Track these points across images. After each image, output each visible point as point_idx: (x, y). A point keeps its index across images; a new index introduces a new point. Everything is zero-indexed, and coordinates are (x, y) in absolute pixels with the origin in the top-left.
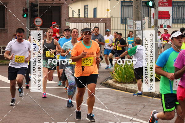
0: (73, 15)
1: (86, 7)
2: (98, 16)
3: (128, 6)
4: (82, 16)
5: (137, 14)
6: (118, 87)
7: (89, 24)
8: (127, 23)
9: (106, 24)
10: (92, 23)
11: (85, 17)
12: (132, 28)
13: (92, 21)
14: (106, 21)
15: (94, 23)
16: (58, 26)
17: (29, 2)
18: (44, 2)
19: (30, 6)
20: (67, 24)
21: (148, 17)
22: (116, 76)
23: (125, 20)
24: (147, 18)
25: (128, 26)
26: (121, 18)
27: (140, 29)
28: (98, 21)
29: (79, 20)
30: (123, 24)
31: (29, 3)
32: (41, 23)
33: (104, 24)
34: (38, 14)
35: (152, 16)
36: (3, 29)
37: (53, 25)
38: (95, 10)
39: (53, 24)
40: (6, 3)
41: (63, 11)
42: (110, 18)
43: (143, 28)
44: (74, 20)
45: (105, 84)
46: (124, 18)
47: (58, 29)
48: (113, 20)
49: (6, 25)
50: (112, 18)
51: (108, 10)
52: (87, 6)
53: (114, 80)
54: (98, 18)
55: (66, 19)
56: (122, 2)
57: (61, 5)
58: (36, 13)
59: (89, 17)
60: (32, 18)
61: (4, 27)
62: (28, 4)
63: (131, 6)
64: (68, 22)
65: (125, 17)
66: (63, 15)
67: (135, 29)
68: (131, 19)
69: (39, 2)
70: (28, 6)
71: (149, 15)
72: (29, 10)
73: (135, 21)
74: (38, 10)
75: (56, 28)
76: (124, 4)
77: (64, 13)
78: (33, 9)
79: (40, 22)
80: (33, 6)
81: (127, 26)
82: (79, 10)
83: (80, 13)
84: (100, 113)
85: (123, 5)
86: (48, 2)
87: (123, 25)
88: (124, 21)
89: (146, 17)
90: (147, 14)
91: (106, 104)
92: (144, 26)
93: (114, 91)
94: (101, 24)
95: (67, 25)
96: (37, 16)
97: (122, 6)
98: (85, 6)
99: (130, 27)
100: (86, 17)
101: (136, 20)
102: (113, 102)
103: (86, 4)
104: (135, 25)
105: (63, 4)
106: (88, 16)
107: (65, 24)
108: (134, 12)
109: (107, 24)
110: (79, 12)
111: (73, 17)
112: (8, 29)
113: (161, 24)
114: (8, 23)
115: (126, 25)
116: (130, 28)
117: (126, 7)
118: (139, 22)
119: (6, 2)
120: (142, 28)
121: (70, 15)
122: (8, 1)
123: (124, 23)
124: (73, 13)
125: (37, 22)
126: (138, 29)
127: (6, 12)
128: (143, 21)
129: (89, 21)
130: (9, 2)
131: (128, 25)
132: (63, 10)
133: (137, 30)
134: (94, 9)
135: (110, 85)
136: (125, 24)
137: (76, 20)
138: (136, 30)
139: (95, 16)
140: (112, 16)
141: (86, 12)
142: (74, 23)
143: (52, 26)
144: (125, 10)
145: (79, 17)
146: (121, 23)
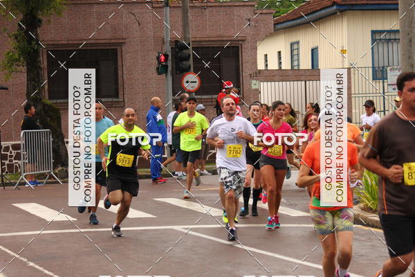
0: (267, 66)
1: (294, 47)
2: (322, 65)
3: (388, 41)
4: (286, 65)
5: (409, 58)
6: (371, 220)
7: (303, 82)
8: (387, 79)
10: (309, 80)
11: (292, 69)
13: (310, 76)
15: (312, 80)
17: (169, 39)
18: (201, 39)
19: (172, 48)
20: (254, 84)
22: (367, 198)
23: (382, 71)
25: (388, 85)
26: (373, 68)
29: (280, 75)
30: (378, 81)
31: (171, 42)
32: (196, 85)
34: (190, 66)
36: (114, 100)
37: (226, 89)
38: (314, 52)
39: (226, 87)
40: (122, 43)
41: (245, 56)
42: (349, 69)
44: (269, 76)
46: (379, 67)
49: (121, 92)
50: (352, 69)
51: (343, 51)
52: (298, 43)
53: (362, 205)
55: (250, 75)
56: (374, 32)
57: (241, 43)
58: (184, 62)
59: (302, 67)
60: (176, 73)
61: (117, 96)
62: (168, 44)
63: (395, 40)
64: (256, 80)
65: (381, 65)
66: (244, 65)
68: (396, 69)
69: (191, 40)
70: (168, 49)
72: (170, 58)
74: (190, 55)
76: (378, 37)
77: (248, 62)
78: (179, 55)
79: (196, 82)
80: (178, 47)
81: (386, 84)
82: (279, 53)
83: (282, 60)
85: (376, 40)
86: (212, 39)
87: (378, 84)
88: (379, 75)
93: (363, 230)
95: (254, 87)
96: (187, 70)
97: (373, 40)
98: (292, 45)
99: (394, 87)
100: (296, 68)
103: (294, 40)
105: (244, 41)
106: (298, 65)
107: (250, 85)
108: (403, 55)
110: (280, 58)
111: (267, 70)
112: (126, 100)
114: (126, 86)
115: (383, 82)
116: (394, 89)
117: (383, 43)
119: (120, 41)
121: (261, 66)
122: (126, 39)
123: (379, 79)
124: (266, 61)
125: (187, 82)
127: (119, 63)
129: (302, 78)
130: (128, 40)
131: (389, 83)
132: (243, 54)
134: (312, 50)
136: (381, 81)
137: (274, 76)
139: (315, 66)
141: (296, 57)
142: (269, 83)
143: (224, 90)
144: (381, 49)
145: (280, 68)
146: (373, 79)
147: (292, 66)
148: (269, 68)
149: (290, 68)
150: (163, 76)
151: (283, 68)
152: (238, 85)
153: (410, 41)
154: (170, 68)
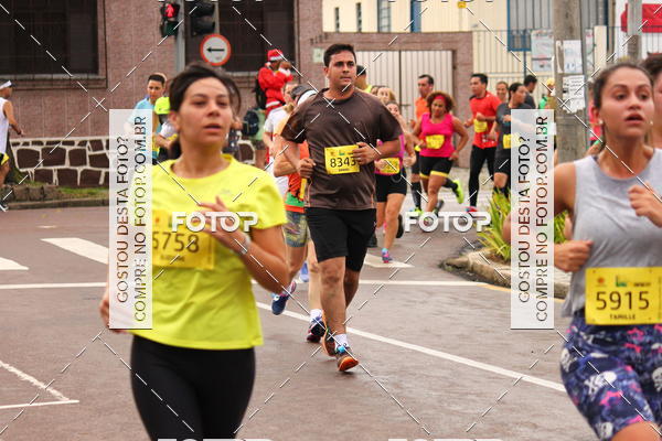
0: (338, 26)
2: (428, 24)
4: (369, 26)
5: (567, 16)
7: (397, 53)
8: (530, 50)
9: (454, 53)
10: (406, 50)
11: (379, 32)
12: (549, 66)
13: (407, 42)
14: (457, 42)
15: (411, 50)
16: (286, 63)
20: (317, 55)
21: (605, 27)
22: (494, 239)
23: (524, 37)
24: (600, 31)
25: (533, 59)
26: (509, 31)
27: (580, 70)
28: (428, 42)
29: (359, 42)
30: (515, 53)
32: (224, 56)
33: (450, 53)
34: (214, 24)
35: (618, 23)
36: (91, 77)
37: (272, 62)
38: (414, 4)
39: (272, 59)
41: (304, 10)
42: (471, 32)
43: (588, 65)
45: (454, 266)
46: (518, 31)
47: (287, 73)
48: (479, 41)
49: (101, 64)
50: (475, 34)
51: (461, 5)
53: (487, 251)
54: (427, 34)
55: (312, 40)
58: (206, 18)
59: (394, 29)
60: (192, 36)
61: (95, 71)
64: (321, 48)
65: (522, 27)
66: (301, 23)
67: (560, 71)
68: (546, 34)
71: (607, 21)
72: (182, 10)
73: (558, 43)
74: (214, 7)
75: (281, 70)
77: (308, 19)
78: (198, 4)
79: (222, 50)
81: (528, 59)
83: (363, 18)
84: (443, 368)
88: (518, 43)
89: (596, 28)
90: (601, 16)
91: (462, 337)
92: (589, 58)
93: (489, 290)
94: (438, 52)
95: (317, 60)
96: (209, 31)
99: (541, 63)
100: (385, 30)
101: (562, 39)
102: (488, 332)
104: (561, 54)
106: (389, 26)
107: (311, 55)
108: (557, 11)
109: (459, 55)
110: (359, 14)
111: (338, 32)
112: (110, 77)
113: (650, 51)
114: (110, 55)
115: (525, 55)
116: (542, 66)
118: (572, 47)
120: (584, 65)
121: (328, 26)
123: (518, 50)
124: (338, 18)
125: (210, 50)
126: (572, 69)
127: (100, 18)
128: (589, 41)
129: (396, 46)
131: (534, 56)
132: (301, 6)
133: (568, 75)
134: (412, 2)
135: (472, 271)
136: (521, 53)
138: (563, 75)
139: (416, 26)
140: (476, 26)
141: (384, 13)
143: (269, 64)
144: (522, 1)
145: (360, 29)
146: (509, 50)
147: (379, 28)
148: (342, 29)
149: (376, 30)
150: (171, 40)
151: (363, 30)
152: (291, 55)
154: (181, 27)
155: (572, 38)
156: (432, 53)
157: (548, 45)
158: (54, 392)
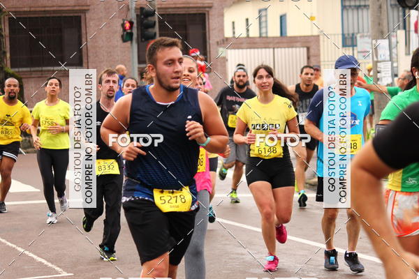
0: (234, 33)
1: (262, 14)
2: (291, 32)
3: (358, 7)
4: (254, 32)
5: (379, 24)
7: (272, 50)
8: (356, 46)
9: (308, 49)
10: (278, 48)
11: (260, 37)
12: (369, 56)
13: (278, 43)
14: (309, 42)
15: (281, 48)
16: (201, 57)
17: (134, 6)
18: (168, 6)
19: (137, 15)
20: (222, 51)
21: (404, 31)
23: (352, 38)
24: (401, 33)
25: (358, 52)
26: (343, 35)
27: (388, 58)
28: (291, 42)
29: (249, 43)
30: (347, 48)
31: (136, 9)
33: (305, 49)
34: (155, 33)
35: (412, 28)
38: (282, 19)
39: (193, 55)
40: (85, 10)
41: (212, 23)
42: (318, 36)
43: (394, 55)
44: (237, 43)
46: (348, 34)
48: (324, 41)
49: (85, 60)
50: (321, 37)
51: (312, 18)
52: (266, 9)
54: (291, 37)
55: (218, 43)
57: (207, 9)
58: (150, 30)
59: (270, 35)
60: (142, 41)
61: (81, 64)
62: (133, 11)
63: (365, 6)
64: (223, 47)
65: (351, 32)
66: (211, 32)
67: (375, 59)
68: (366, 36)
69: (157, 6)
70: (133, 16)
71: (405, 26)
72: (135, 25)
73: (374, 42)
74: (155, 22)
75: (199, 62)
76: (347, 3)
77: (215, 29)
78: (145, 21)
80: (143, 14)
81: (355, 51)
82: (247, 20)
83: (250, 28)
85: (345, 7)
86: (178, 6)
87: (347, 51)
88: (349, 42)
89: (399, 32)
90: (401, 24)
92: (394, 51)
94: (298, 49)
95: (221, 55)
96: (152, 37)
98: (260, 11)
99: (364, 54)
100: (264, 35)
101: (377, 39)
103: (262, 7)
104: (376, 49)
105: (210, 7)
106: (267, 33)
107: (217, 52)
108: (373, 21)
109: (311, 50)
110: (247, 25)
111: (234, 37)
112: (90, 68)
114: (90, 54)
115: (353, 50)
116: (364, 57)
117: (353, 10)
118: (384, 43)
119: (85, 8)
120: (391, 55)
121: (228, 33)
122: (89, 6)
123: (349, 46)
124: (234, 28)
126: (383, 58)
127: (83, 31)
128: (394, 40)
129: (271, 45)
130: (90, 8)
131: (359, 50)
132: (210, 21)
133: (380, 62)
134: (281, 17)
136: (351, 48)
137: (241, 43)
138: (377, 62)
139: (283, 32)
140: (322, 32)
141: (263, 25)
142: (237, 50)
144: (350, 16)
145: (248, 35)
146: (343, 46)
147: (260, 34)
148: (237, 35)
149: (258, 36)
150: (128, 44)
151: (250, 36)
152: (205, 52)
153: (380, 7)
154: (135, 36)
155: (383, 38)
156: (294, 49)
157: (368, 43)
158: (57, 269)
